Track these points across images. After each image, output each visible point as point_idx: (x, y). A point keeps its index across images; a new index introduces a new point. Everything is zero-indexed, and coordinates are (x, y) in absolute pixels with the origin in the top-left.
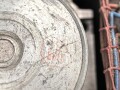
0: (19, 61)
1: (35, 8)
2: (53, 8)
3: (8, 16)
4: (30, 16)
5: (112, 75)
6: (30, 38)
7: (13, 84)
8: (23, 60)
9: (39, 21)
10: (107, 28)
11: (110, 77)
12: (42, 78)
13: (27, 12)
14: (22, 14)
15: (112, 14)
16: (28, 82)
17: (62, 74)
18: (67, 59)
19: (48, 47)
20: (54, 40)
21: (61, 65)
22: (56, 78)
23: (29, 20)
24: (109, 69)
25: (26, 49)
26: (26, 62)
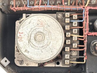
0: (43, 33)
1: (27, 28)
2: (27, 23)
3: (29, 36)
4: (29, 30)
5: (47, 8)
6: (36, 30)
7: (49, 34)
8: (42, 32)
9: (31, 27)
10: (33, 8)
11: (48, 8)
12: (48, 27)
13: (28, 30)
14: (29, 32)
15: (28, 6)
16: (49, 30)
17: (47, 21)
18: (43, 19)
19: (39, 25)
20: (37, 23)
21: (44, 21)
22: (48, 23)
23: (31, 30)
24: (46, 8)
25: (39, 31)
26: (43, 31)
